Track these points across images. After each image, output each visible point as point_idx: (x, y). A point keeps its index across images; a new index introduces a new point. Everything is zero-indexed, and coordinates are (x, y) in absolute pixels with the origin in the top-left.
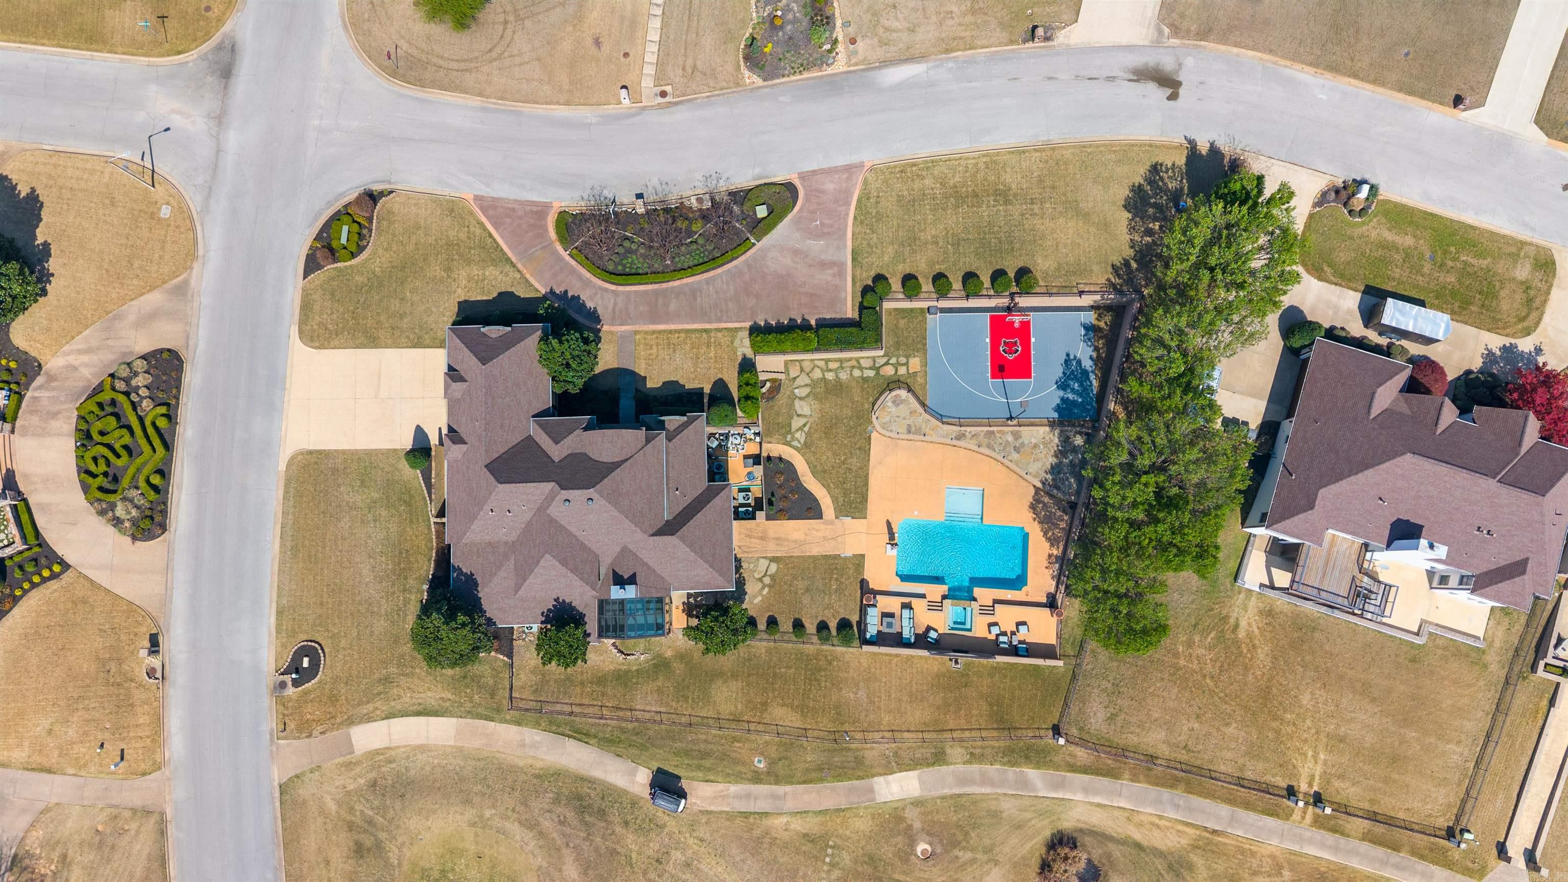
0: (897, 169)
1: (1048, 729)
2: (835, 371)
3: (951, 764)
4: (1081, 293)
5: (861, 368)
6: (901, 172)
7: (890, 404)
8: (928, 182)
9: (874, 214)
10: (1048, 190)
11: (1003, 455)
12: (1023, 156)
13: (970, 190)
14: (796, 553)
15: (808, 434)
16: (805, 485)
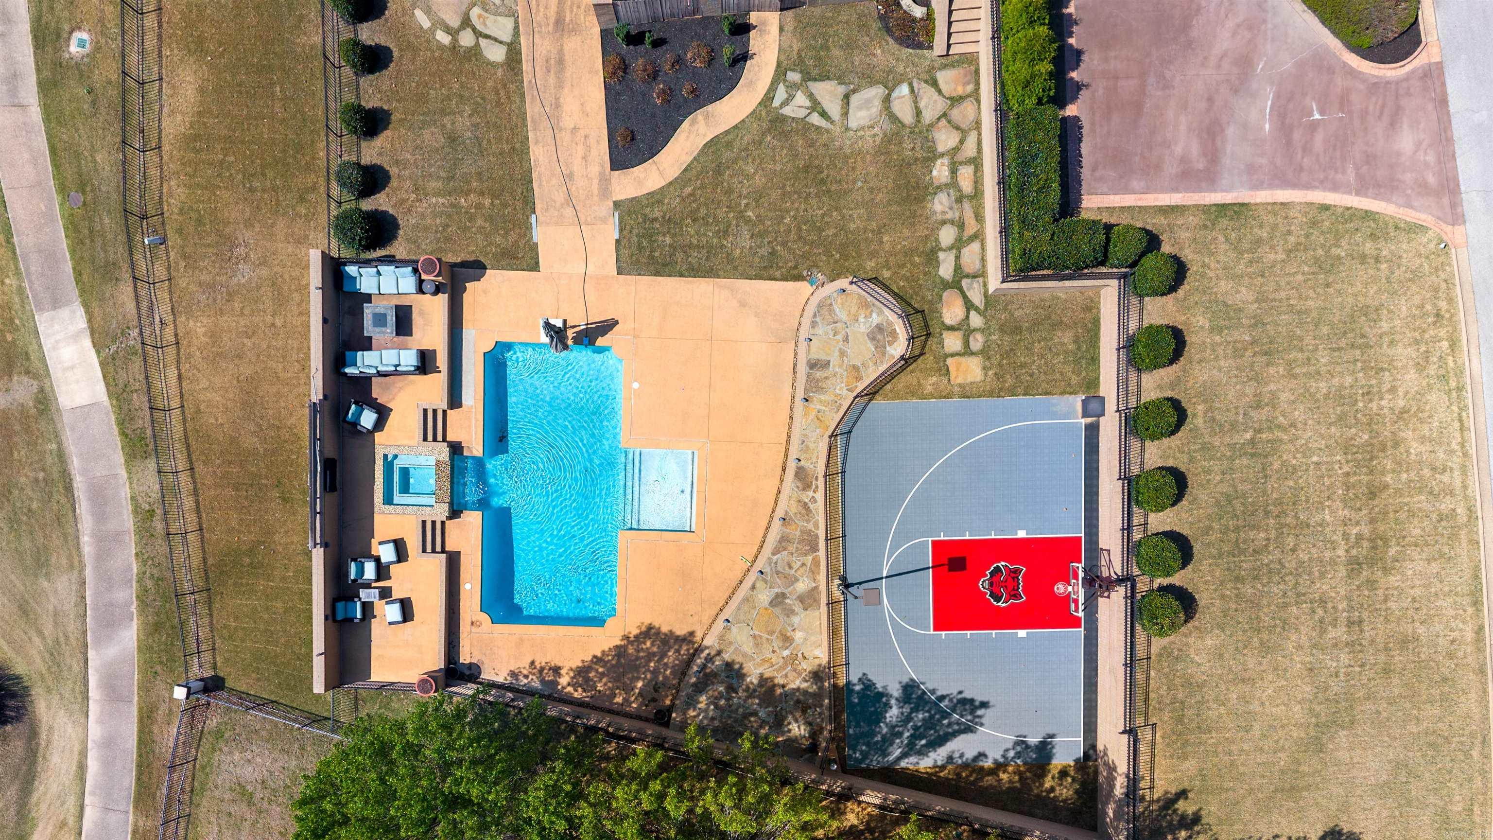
0: (1443, 305)
1: (215, 667)
2: (953, 183)
3: (129, 472)
4: (1131, 731)
5: (958, 245)
6: (1438, 315)
7: (875, 319)
8: (1410, 379)
9: (1335, 251)
10: (1382, 658)
11: (767, 570)
12: (1466, 601)
13: (1388, 479)
14: (532, 109)
15: (804, 126)
16: (685, 125)
